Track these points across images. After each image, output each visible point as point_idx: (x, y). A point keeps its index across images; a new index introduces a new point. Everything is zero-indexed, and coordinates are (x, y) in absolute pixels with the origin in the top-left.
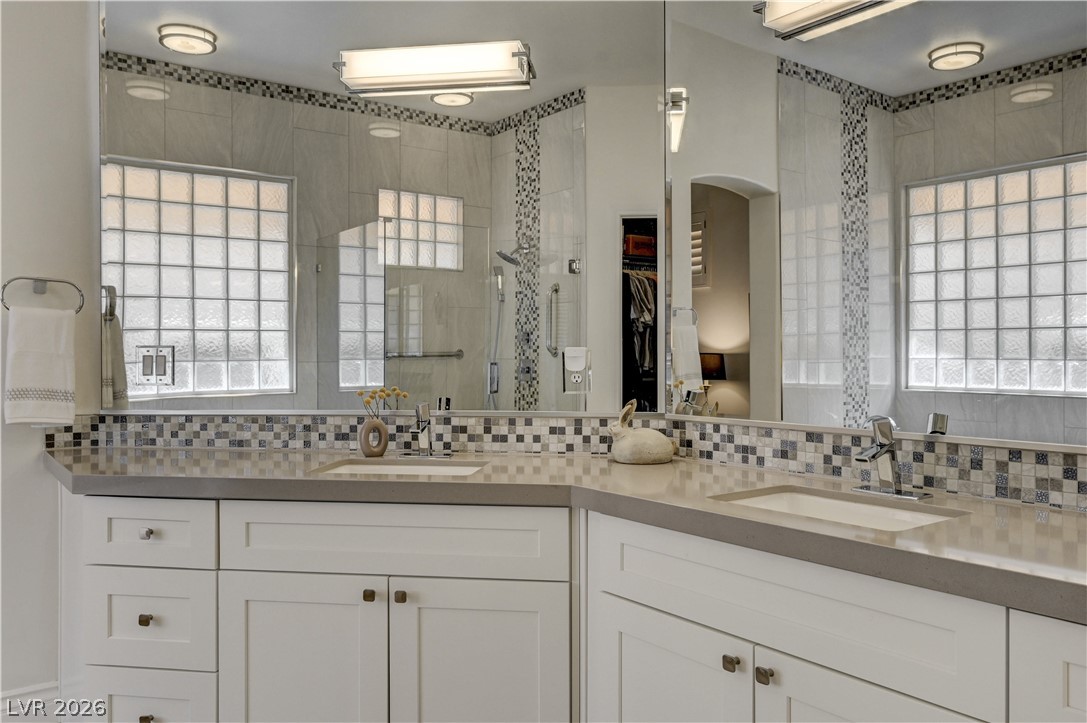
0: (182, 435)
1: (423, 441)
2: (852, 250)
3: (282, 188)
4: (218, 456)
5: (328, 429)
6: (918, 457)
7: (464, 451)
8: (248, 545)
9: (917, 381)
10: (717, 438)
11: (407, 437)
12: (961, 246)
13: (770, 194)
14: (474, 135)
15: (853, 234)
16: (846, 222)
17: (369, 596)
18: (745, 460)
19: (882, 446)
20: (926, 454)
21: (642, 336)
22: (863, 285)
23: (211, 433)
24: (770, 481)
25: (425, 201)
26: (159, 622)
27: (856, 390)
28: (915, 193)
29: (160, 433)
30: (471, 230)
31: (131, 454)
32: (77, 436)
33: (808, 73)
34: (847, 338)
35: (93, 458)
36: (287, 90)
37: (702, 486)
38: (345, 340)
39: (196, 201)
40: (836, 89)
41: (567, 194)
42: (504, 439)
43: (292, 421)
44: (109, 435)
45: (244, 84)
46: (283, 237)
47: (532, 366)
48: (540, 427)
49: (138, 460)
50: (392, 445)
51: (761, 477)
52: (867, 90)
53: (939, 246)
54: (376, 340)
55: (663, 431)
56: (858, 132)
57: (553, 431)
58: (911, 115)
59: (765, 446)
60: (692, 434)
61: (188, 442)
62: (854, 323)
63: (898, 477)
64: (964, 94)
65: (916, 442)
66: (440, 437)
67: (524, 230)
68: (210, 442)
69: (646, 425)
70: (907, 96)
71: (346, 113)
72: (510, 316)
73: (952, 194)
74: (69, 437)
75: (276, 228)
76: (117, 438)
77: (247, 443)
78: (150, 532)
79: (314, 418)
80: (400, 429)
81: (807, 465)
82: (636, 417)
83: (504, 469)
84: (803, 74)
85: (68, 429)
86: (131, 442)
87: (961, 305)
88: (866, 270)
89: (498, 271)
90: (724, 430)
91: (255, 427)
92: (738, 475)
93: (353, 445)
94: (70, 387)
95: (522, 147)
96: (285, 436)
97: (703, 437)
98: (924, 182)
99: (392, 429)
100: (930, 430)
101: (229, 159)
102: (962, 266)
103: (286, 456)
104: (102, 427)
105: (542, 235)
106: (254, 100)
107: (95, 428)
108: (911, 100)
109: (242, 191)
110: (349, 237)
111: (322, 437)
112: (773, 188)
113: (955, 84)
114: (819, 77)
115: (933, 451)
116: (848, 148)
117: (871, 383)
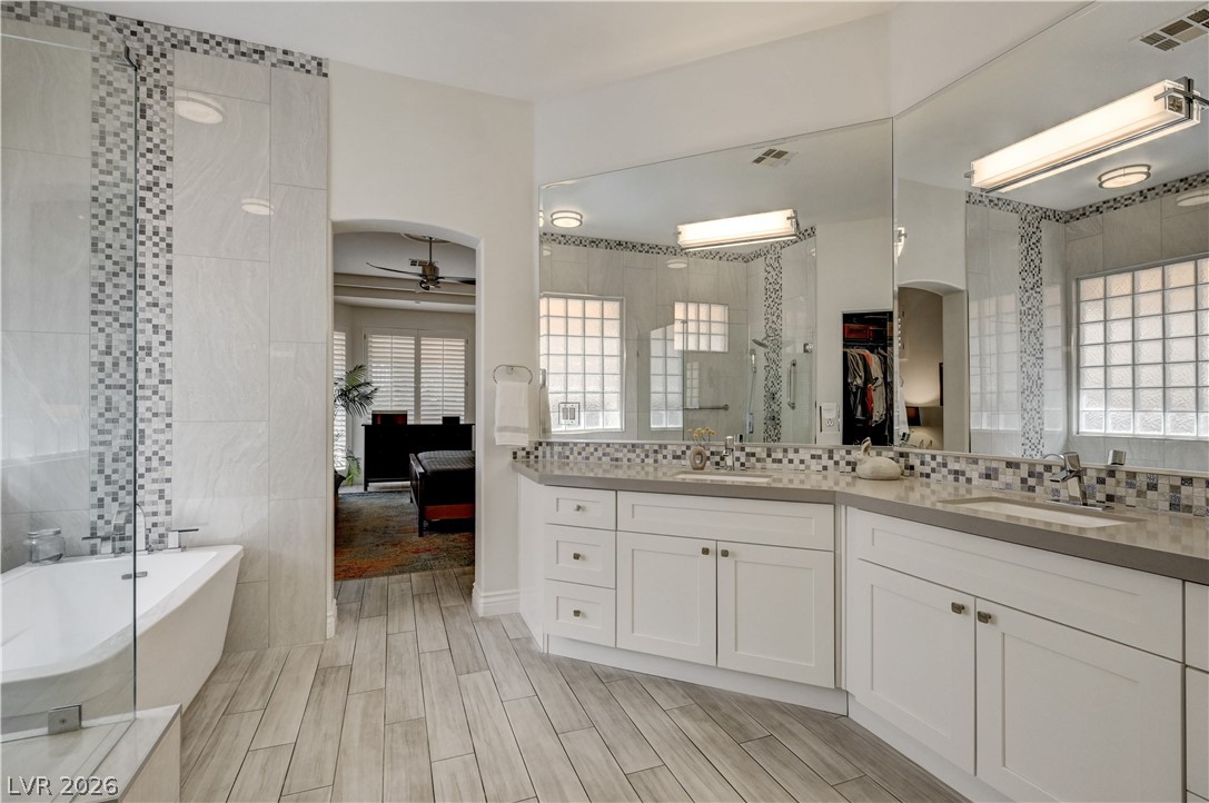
0: (584, 454)
1: (729, 461)
2: (1028, 329)
3: (616, 305)
4: (604, 466)
5: (669, 452)
6: (1101, 481)
7: (754, 468)
8: (633, 516)
9: (1086, 428)
10: (934, 464)
11: (717, 458)
12: (1129, 322)
13: (960, 291)
14: (735, 262)
15: (1030, 317)
16: (1023, 308)
17: (706, 551)
18: (956, 480)
19: (1071, 472)
20: (1107, 479)
21: (855, 394)
22: (1038, 355)
23: (600, 453)
24: (976, 494)
25: (703, 308)
26: (584, 558)
27: (1032, 434)
28: (1085, 284)
29: (572, 453)
30: (734, 327)
31: (556, 464)
32: (528, 453)
33: (991, 201)
34: (1025, 395)
35: (536, 466)
36: (620, 244)
37: (922, 496)
38: (654, 398)
39: (569, 315)
40: (1015, 210)
41: (802, 299)
42: (780, 461)
43: (647, 447)
44: (544, 453)
45: (595, 242)
46: (617, 334)
47: (776, 415)
48: (805, 454)
49: (559, 468)
50: (708, 463)
51: (969, 491)
52: (1041, 209)
53: (1108, 324)
54: (675, 399)
55: (892, 459)
56: (1033, 240)
57: (813, 457)
58: (1083, 224)
59: (972, 470)
60: (915, 462)
61: (587, 458)
62: (1030, 384)
63: (1084, 494)
64: (1131, 204)
65: (1099, 470)
66: (738, 459)
67: (770, 324)
68: (600, 459)
69: (879, 454)
70: (1078, 210)
71: (655, 255)
72: (761, 382)
73: (1120, 284)
74: (524, 453)
75: (613, 329)
76: (548, 455)
77: (621, 460)
78: (579, 508)
79: (660, 446)
80: (712, 453)
81: (1007, 484)
82: (873, 449)
83: (780, 480)
84: (987, 202)
85: (524, 449)
86: (556, 457)
87: (1129, 369)
88: (1041, 344)
89: (753, 352)
90: (939, 459)
91: (625, 450)
92: (951, 489)
93: (683, 462)
94: (526, 425)
95: (769, 269)
96: (643, 456)
97: (922, 463)
98: (1093, 274)
99: (708, 453)
100: (1110, 462)
101: (586, 288)
102: (1130, 338)
103: (643, 468)
104: (540, 448)
105: (783, 327)
106: (601, 251)
107: (536, 449)
108: (1081, 212)
109: (593, 308)
110: (656, 334)
111: (665, 457)
112: (963, 287)
113: (1122, 197)
114: (1001, 203)
115: (1114, 477)
116: (1025, 253)
117: (1046, 429)
